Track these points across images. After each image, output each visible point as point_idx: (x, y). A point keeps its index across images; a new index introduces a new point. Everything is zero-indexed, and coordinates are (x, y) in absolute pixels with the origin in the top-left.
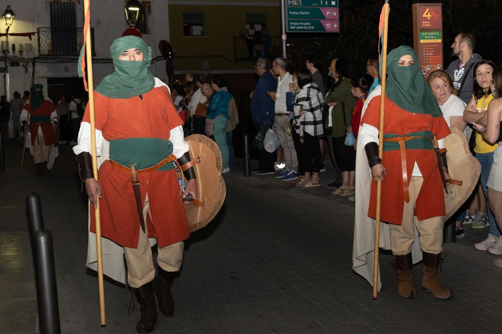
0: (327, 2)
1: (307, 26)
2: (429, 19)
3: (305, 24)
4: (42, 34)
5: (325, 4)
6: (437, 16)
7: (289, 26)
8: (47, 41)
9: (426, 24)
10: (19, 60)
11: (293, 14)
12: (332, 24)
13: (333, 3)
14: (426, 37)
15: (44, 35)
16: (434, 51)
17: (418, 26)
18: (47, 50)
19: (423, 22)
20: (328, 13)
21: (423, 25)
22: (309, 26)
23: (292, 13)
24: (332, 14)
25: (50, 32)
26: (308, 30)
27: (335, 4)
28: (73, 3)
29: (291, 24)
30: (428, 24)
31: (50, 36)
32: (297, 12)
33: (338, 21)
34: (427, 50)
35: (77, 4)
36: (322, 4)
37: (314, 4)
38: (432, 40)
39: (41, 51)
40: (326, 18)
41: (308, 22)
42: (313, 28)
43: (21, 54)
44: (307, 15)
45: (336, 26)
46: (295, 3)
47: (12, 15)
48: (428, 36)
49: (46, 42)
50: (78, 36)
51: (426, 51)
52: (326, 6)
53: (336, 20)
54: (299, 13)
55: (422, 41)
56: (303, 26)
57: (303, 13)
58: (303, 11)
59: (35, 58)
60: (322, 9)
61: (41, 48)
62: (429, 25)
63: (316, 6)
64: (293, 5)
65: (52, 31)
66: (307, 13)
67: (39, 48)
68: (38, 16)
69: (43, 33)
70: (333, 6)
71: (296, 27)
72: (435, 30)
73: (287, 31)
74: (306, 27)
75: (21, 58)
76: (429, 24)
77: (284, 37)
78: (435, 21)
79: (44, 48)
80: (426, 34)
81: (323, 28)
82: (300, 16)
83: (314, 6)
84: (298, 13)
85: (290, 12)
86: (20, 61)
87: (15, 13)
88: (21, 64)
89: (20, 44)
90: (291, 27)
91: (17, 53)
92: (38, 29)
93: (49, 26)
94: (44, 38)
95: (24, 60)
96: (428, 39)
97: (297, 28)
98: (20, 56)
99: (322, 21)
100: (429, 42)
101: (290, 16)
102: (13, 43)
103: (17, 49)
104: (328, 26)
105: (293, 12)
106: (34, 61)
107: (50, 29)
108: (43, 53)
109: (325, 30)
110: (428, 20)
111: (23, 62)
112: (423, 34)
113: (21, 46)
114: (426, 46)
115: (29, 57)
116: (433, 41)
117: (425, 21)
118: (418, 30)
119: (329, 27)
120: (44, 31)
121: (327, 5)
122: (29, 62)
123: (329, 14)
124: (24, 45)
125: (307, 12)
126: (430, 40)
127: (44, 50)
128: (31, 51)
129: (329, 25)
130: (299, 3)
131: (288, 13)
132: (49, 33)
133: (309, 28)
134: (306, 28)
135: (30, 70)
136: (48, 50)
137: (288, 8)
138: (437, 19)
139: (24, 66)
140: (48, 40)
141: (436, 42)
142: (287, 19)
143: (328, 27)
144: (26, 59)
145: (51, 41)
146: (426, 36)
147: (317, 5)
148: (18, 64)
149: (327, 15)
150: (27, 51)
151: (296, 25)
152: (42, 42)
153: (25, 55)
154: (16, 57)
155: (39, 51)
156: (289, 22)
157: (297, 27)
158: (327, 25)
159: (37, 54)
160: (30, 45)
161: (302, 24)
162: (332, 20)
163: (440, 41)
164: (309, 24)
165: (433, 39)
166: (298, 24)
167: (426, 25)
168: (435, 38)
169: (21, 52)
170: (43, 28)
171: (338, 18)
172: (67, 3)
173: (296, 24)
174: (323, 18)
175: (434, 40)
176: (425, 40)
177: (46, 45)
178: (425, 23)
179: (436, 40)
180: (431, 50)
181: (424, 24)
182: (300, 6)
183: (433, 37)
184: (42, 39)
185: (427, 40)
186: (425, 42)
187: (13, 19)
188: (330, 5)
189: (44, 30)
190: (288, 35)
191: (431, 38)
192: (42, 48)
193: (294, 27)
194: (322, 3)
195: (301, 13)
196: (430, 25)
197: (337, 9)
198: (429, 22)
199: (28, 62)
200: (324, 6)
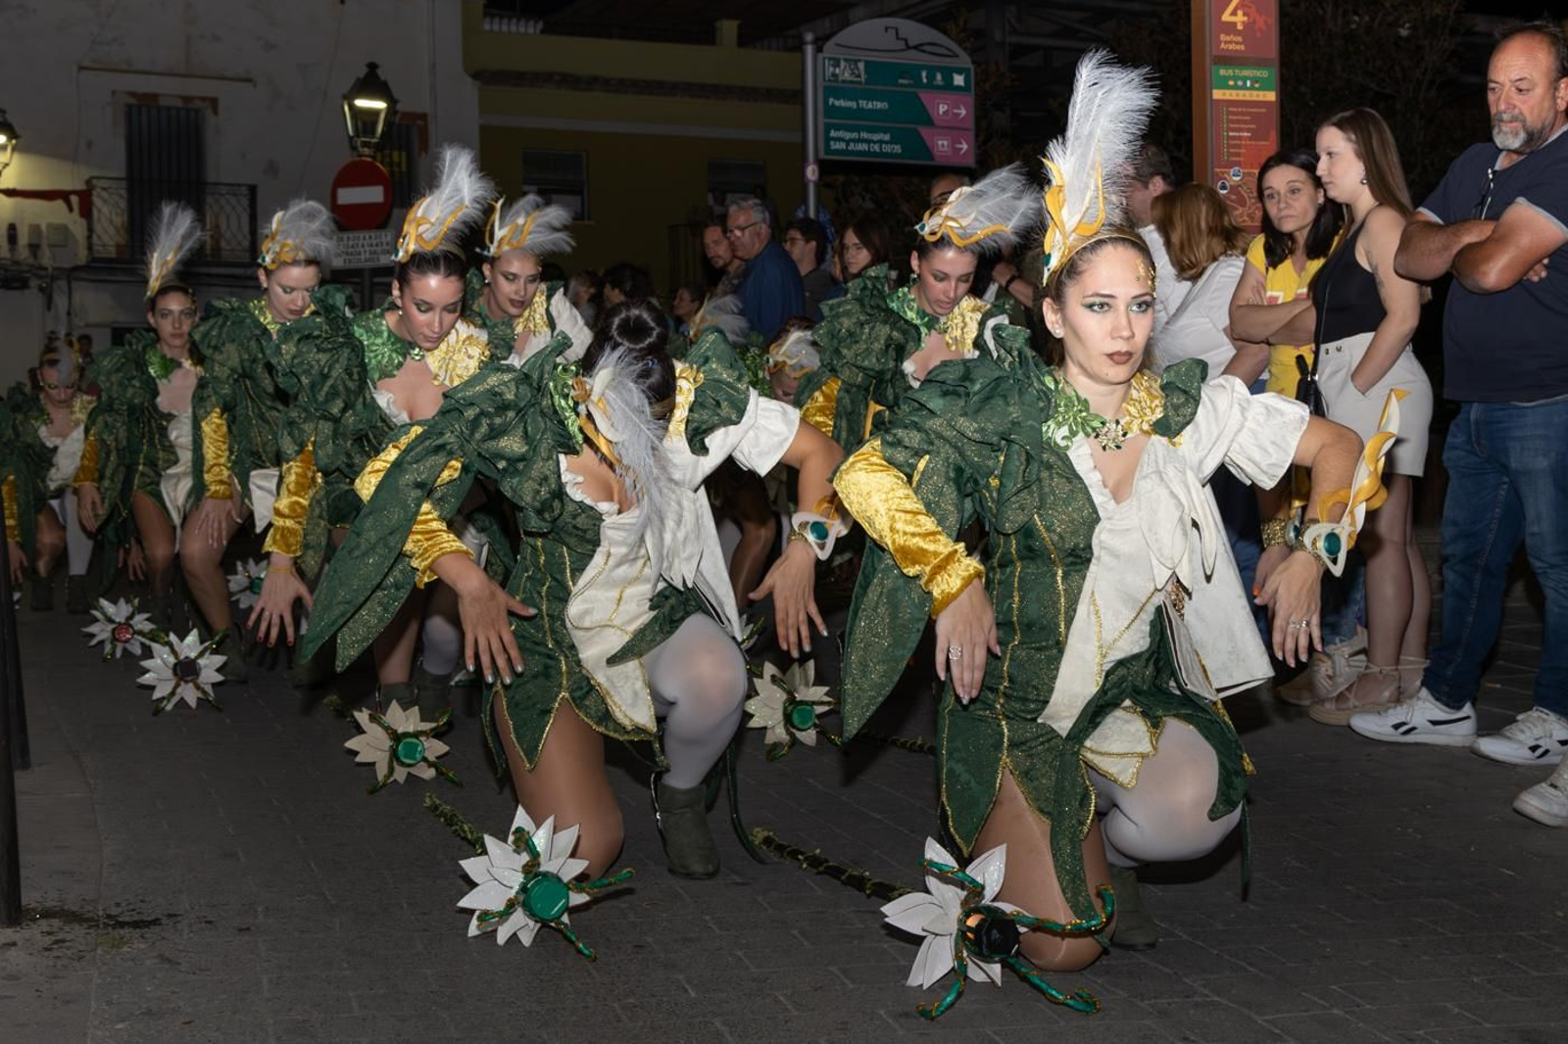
0: (939, 77)
1: (880, 144)
2: (1240, 27)
3: (876, 137)
4: (99, 196)
5: (935, 83)
6: (1265, 22)
7: (828, 139)
8: (114, 218)
9: (1230, 44)
10: (27, 272)
11: (840, 107)
12: (955, 141)
13: (959, 80)
14: (1231, 83)
15: (105, 201)
16: (1254, 126)
17: (1208, 49)
18: (112, 243)
19: (1223, 37)
20: (942, 109)
21: (1223, 46)
22: (887, 143)
23: (837, 103)
24: (956, 111)
25: (123, 192)
26: (882, 154)
27: (962, 84)
28: (197, 111)
29: (833, 134)
30: (1237, 43)
31: (123, 204)
32: (851, 100)
33: (971, 135)
34: (1233, 122)
35: (209, 112)
36: (925, 81)
37: (901, 81)
38: (1247, 93)
39: (95, 248)
40: (936, 122)
41: (885, 133)
42: (897, 149)
43: (35, 255)
44: (880, 110)
45: (965, 146)
46: (846, 75)
47: (10, 139)
48: (1235, 78)
49: (111, 221)
50: (207, 207)
51: (1231, 126)
52: (938, 88)
53: (967, 129)
54: (858, 104)
55: (1218, 94)
56: (868, 141)
57: (870, 106)
58: (868, 99)
59: (76, 269)
60: (924, 96)
61: (95, 237)
62: (1238, 47)
63: (909, 86)
64: (840, 78)
65: (130, 190)
66: (879, 105)
67: (89, 237)
68: (89, 145)
69: (104, 194)
70: (959, 88)
71: (848, 145)
72: (1259, 63)
73: (822, 155)
74: (876, 148)
75: (32, 266)
76: (1241, 43)
77: (811, 172)
78: (1258, 34)
79: (106, 239)
80: (1230, 72)
81: (927, 152)
82: (861, 113)
83: (902, 85)
84: (852, 104)
85: (831, 100)
86: (28, 275)
87: (18, 130)
88: (34, 283)
89: (31, 226)
90: (832, 143)
91: (23, 253)
92: (88, 182)
93: (123, 174)
94: (105, 210)
95: (43, 273)
96: (1235, 87)
97: (852, 146)
98: (31, 261)
99: (924, 131)
100: (1241, 98)
101: (831, 111)
102: (11, 221)
103: (23, 239)
104: (943, 145)
105: (839, 99)
106: (72, 274)
107: (124, 184)
108: (100, 252)
109: (933, 159)
110: (1238, 33)
111: (40, 277)
112: (1222, 72)
113: (35, 230)
114: (1231, 109)
115: (59, 265)
116: (1251, 95)
117: (1228, 34)
118: (1208, 60)
119: (945, 149)
120: (104, 189)
121: (940, 83)
122: (58, 279)
123: (944, 112)
124: (44, 227)
125: (882, 102)
126: (1241, 92)
127: (104, 246)
128: (64, 246)
129: (946, 143)
130: (859, 76)
131: (826, 102)
132: (121, 196)
133: (887, 148)
134: (878, 150)
135: (61, 302)
136: (118, 246)
137: (826, 88)
138: (1264, 28)
139: (41, 289)
140: (117, 214)
141: (1261, 98)
142: (821, 120)
143: (941, 149)
144: (50, 270)
145: (125, 218)
146: (1229, 78)
147: (911, 82)
148: (24, 285)
149: (941, 112)
150: (54, 246)
151: (847, 138)
152: (99, 219)
153: (46, 259)
154: (17, 263)
155: (90, 247)
156: (828, 128)
157: (852, 144)
158: (940, 143)
159: (82, 257)
160: (63, 229)
161: (864, 135)
162: (952, 129)
163: (1271, 96)
164: (887, 137)
165: (1252, 88)
166: (855, 135)
167: (1231, 47)
168: (1257, 85)
169: (34, 248)
170: (102, 181)
171: (971, 124)
172: (178, 109)
173: (848, 135)
174: (929, 122)
175: (1255, 93)
176: (1228, 92)
177: (111, 230)
178: (1228, 38)
179: (1261, 93)
180: (1245, 122)
181: (1226, 42)
182: (860, 83)
183: (1252, 85)
184: (99, 211)
185: (1234, 92)
186: (1227, 97)
187: (14, 149)
188: (949, 86)
189: (106, 186)
190: (824, 166)
191: (1244, 87)
192: (99, 238)
193: (841, 146)
194: (927, 78)
195: (863, 103)
196: (1243, 47)
197: (970, 99)
198: (1240, 39)
199: (53, 279)
200: (931, 86)
